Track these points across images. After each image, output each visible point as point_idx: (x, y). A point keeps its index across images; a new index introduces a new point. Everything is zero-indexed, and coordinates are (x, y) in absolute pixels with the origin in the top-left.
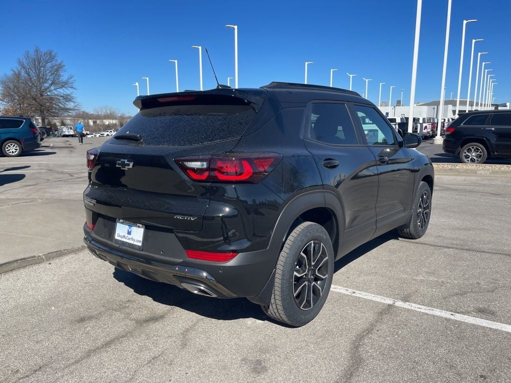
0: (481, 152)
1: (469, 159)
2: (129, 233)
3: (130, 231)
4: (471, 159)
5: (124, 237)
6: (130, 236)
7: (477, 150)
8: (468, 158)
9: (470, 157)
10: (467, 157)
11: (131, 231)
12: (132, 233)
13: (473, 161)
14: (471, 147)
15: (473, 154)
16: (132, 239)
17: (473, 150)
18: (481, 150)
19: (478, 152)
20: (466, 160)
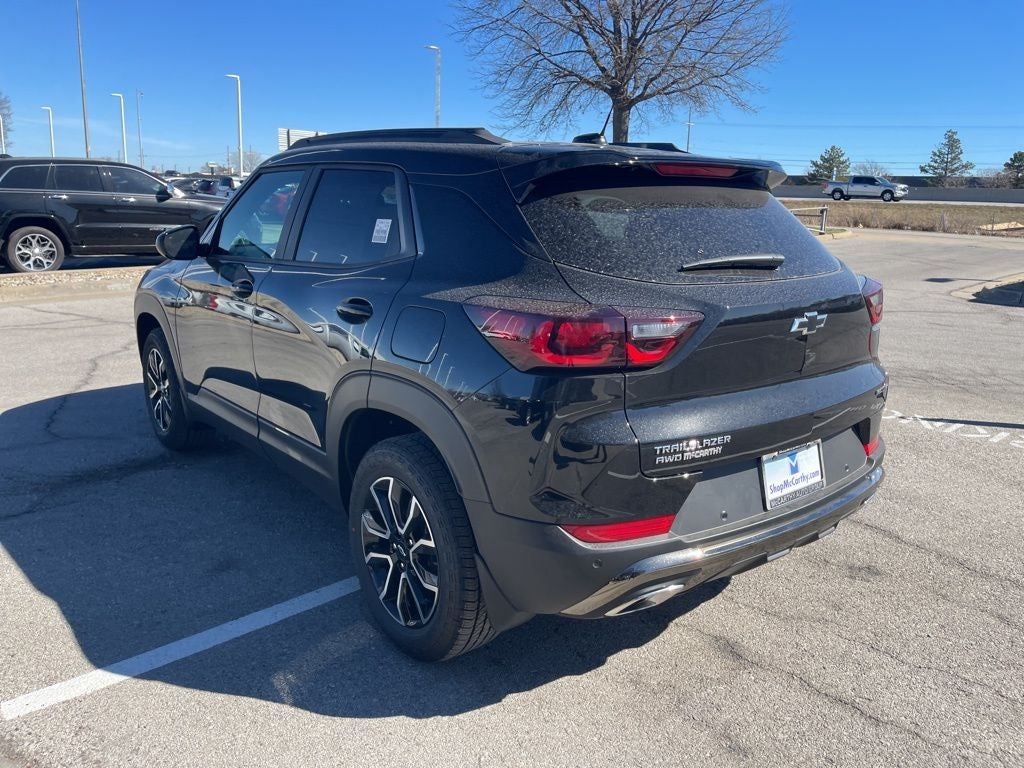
0: (51, 246)
1: (31, 262)
2: (794, 470)
3: (794, 464)
4: (35, 262)
5: (786, 484)
6: (797, 476)
7: (42, 242)
8: (28, 259)
9: (32, 259)
10: (24, 258)
11: (796, 465)
12: (800, 467)
13: (38, 264)
14: (28, 236)
15: (37, 251)
16: (804, 478)
17: (34, 242)
18: (51, 242)
19: (44, 245)
20: (24, 265)
